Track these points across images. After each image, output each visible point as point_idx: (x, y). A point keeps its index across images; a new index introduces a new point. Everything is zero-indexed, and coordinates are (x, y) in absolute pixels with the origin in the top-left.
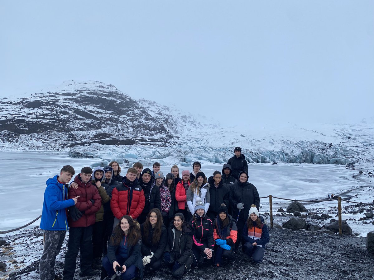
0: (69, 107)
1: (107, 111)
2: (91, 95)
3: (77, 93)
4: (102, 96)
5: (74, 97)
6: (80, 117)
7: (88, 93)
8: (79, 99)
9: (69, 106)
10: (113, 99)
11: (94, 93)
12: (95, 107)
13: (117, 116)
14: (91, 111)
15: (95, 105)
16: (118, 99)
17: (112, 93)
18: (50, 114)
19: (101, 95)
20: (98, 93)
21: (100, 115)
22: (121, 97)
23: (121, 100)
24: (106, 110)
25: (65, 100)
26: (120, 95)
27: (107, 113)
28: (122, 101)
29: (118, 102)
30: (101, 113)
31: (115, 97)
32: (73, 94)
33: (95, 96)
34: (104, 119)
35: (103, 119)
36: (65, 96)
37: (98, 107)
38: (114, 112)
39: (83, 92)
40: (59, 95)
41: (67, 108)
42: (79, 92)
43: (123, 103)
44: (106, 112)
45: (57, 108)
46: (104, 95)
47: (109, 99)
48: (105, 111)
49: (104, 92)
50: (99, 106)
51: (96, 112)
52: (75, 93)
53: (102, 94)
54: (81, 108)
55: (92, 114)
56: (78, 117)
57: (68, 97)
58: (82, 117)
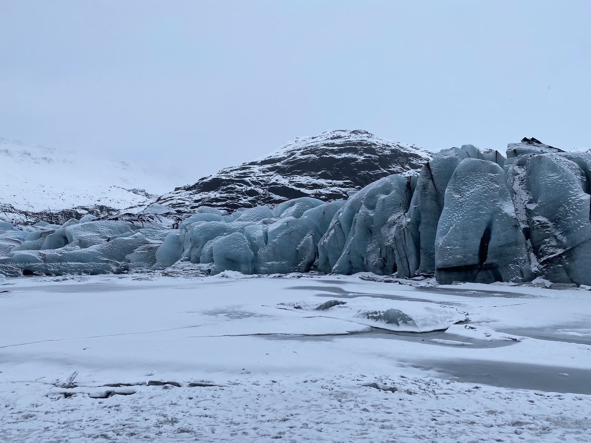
0: (262, 183)
1: (335, 181)
2: (306, 156)
3: (286, 156)
4: (328, 155)
5: (278, 164)
6: (277, 197)
7: (303, 154)
8: (285, 166)
9: (264, 181)
10: (350, 155)
11: (313, 152)
12: (311, 176)
13: (354, 188)
14: (301, 184)
15: (313, 173)
16: (361, 154)
17: (350, 144)
18: (224, 197)
19: (324, 152)
20: (320, 149)
21: (319, 190)
22: (369, 149)
23: (367, 155)
24: (333, 179)
25: (264, 172)
26: (367, 145)
27: (335, 185)
28: (369, 157)
29: (359, 161)
30: (321, 186)
31: (355, 151)
32: (279, 160)
33: (313, 156)
34: (324, 197)
35: (321, 197)
36: (264, 166)
37: (319, 175)
38: (348, 181)
39: (295, 154)
40: (257, 164)
41: (259, 184)
42: (289, 154)
43: (372, 160)
44: (331, 183)
45: (243, 186)
46: (332, 151)
47: (339, 157)
48: (330, 181)
49: (334, 146)
50: (320, 173)
51: (311, 185)
52: (283, 158)
53: (327, 150)
54: (284, 181)
55: (299, 190)
56: (273, 198)
57: (269, 166)
58: (282, 198)
